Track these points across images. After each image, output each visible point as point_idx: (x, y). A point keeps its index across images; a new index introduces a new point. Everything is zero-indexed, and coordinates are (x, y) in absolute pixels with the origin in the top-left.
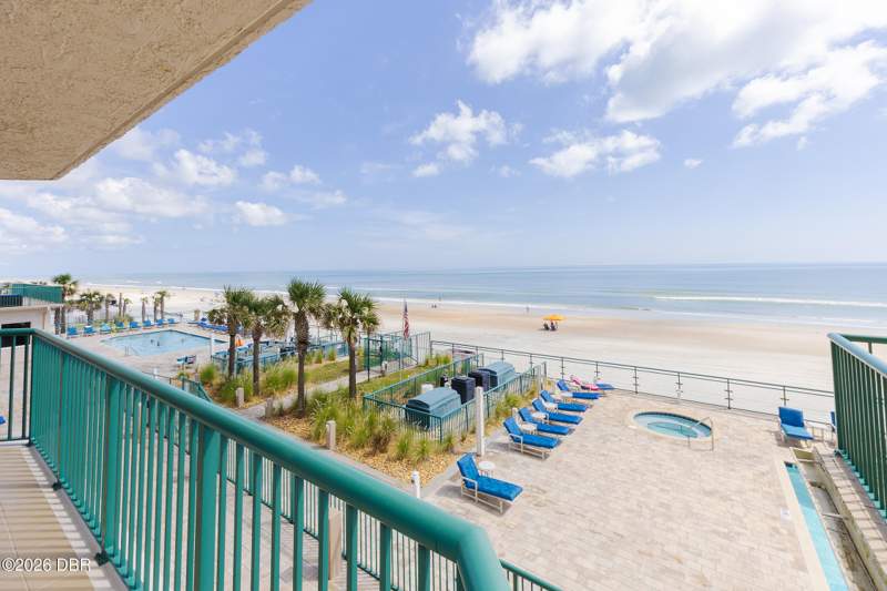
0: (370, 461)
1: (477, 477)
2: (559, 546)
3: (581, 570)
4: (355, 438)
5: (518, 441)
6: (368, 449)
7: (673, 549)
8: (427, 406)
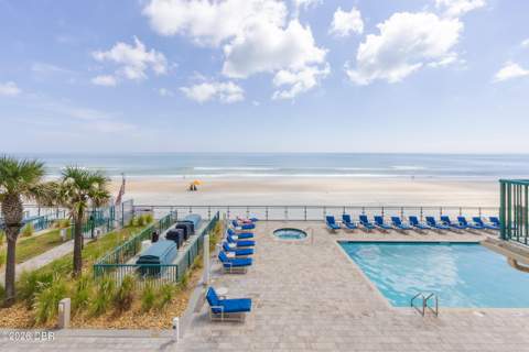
0: (117, 323)
1: (219, 303)
2: (286, 329)
3: (304, 340)
4: (93, 307)
5: (229, 266)
6: (109, 313)
7: (331, 303)
8: (158, 258)
